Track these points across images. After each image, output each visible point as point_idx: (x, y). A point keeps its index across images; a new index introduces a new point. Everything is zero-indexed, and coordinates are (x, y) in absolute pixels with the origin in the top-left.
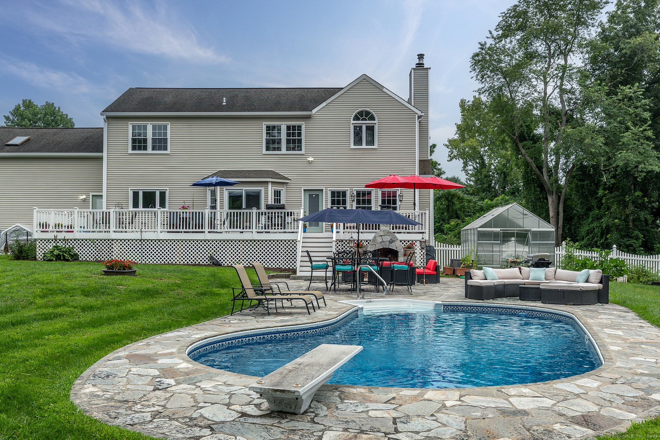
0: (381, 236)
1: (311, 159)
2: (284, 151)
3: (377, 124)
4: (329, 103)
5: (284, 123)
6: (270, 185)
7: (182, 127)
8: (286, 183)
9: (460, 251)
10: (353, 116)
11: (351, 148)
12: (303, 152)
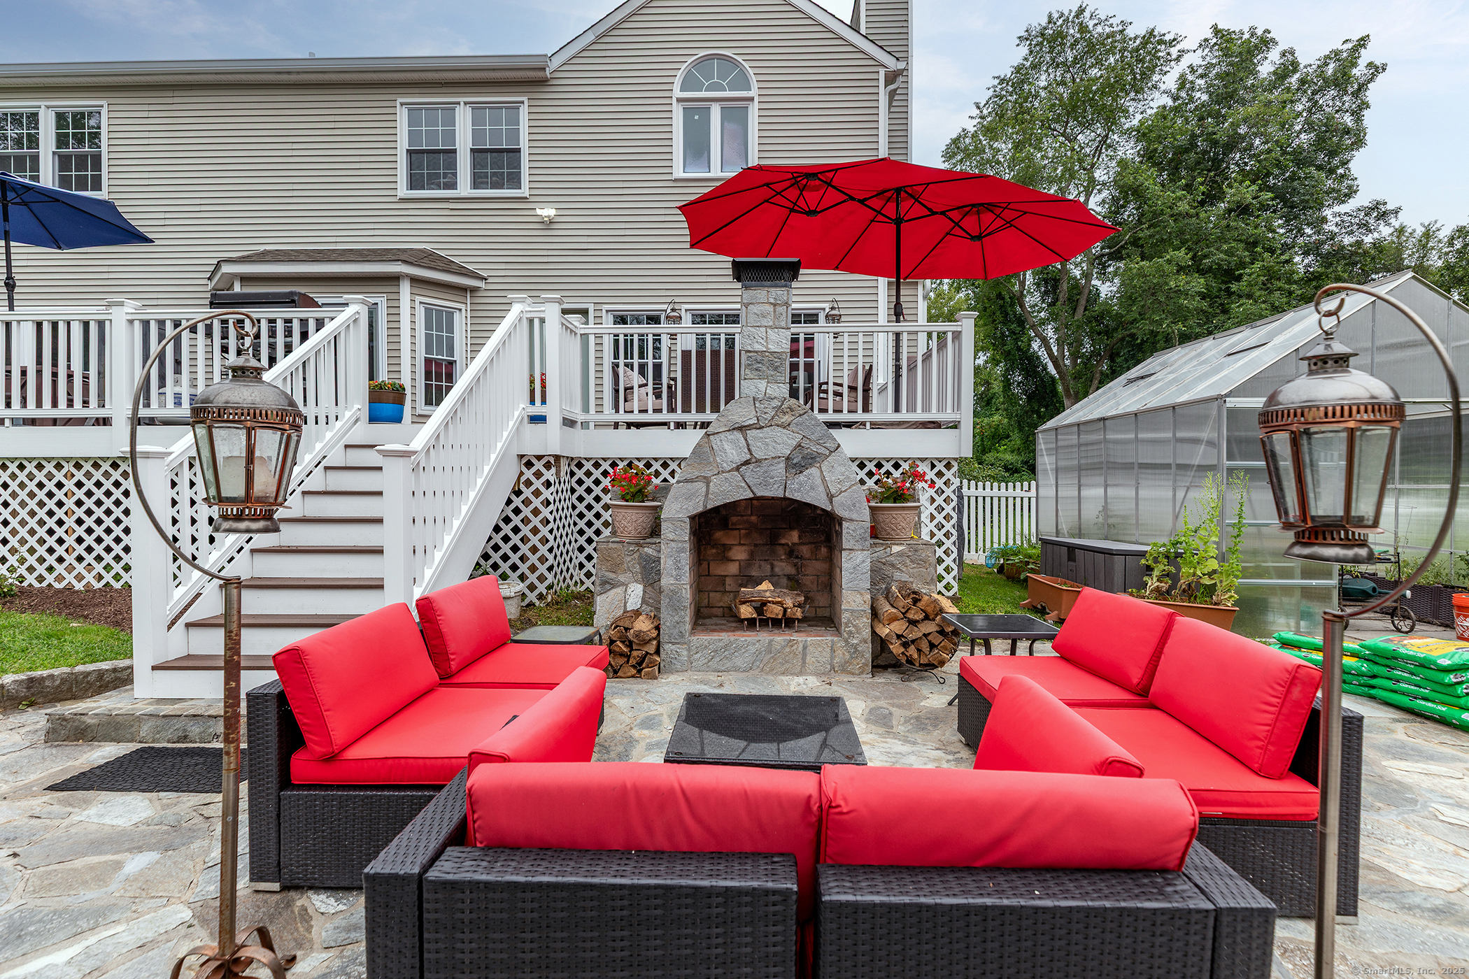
0: (742, 429)
1: (548, 212)
2: (464, 187)
3: (756, 100)
4: (604, 35)
5: (462, 100)
6: (405, 288)
7: (145, 115)
8: (474, 290)
9: (1033, 501)
10: (680, 75)
11: (676, 176)
12: (525, 191)
